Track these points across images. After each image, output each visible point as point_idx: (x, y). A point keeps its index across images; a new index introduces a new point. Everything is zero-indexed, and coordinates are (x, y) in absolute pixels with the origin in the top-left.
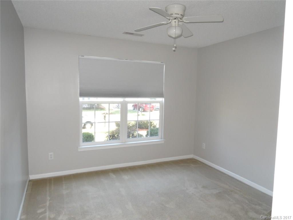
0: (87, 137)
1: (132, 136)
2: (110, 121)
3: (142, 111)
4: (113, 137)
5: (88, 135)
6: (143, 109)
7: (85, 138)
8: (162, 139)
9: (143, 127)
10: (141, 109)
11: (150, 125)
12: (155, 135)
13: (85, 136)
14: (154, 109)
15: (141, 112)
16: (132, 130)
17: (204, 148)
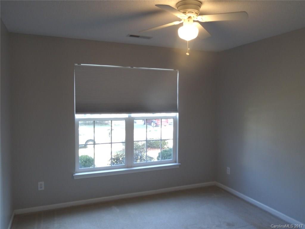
0: (84, 161)
1: (140, 159)
2: (112, 142)
3: (155, 125)
4: (117, 160)
5: (87, 159)
6: (156, 124)
7: (82, 163)
8: (176, 162)
9: (155, 146)
10: (152, 124)
11: (163, 143)
12: (168, 157)
13: (82, 161)
14: (169, 123)
15: (153, 127)
16: (140, 152)
17: (229, 174)
